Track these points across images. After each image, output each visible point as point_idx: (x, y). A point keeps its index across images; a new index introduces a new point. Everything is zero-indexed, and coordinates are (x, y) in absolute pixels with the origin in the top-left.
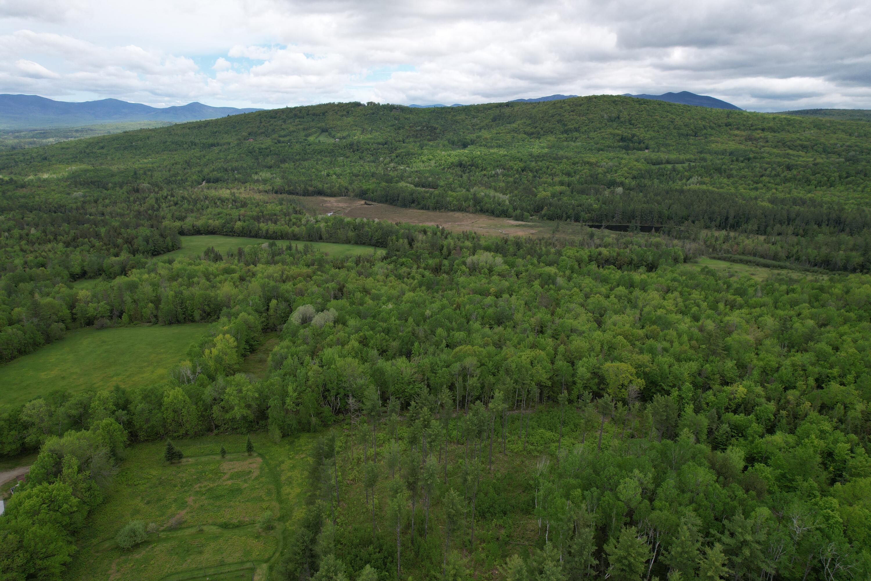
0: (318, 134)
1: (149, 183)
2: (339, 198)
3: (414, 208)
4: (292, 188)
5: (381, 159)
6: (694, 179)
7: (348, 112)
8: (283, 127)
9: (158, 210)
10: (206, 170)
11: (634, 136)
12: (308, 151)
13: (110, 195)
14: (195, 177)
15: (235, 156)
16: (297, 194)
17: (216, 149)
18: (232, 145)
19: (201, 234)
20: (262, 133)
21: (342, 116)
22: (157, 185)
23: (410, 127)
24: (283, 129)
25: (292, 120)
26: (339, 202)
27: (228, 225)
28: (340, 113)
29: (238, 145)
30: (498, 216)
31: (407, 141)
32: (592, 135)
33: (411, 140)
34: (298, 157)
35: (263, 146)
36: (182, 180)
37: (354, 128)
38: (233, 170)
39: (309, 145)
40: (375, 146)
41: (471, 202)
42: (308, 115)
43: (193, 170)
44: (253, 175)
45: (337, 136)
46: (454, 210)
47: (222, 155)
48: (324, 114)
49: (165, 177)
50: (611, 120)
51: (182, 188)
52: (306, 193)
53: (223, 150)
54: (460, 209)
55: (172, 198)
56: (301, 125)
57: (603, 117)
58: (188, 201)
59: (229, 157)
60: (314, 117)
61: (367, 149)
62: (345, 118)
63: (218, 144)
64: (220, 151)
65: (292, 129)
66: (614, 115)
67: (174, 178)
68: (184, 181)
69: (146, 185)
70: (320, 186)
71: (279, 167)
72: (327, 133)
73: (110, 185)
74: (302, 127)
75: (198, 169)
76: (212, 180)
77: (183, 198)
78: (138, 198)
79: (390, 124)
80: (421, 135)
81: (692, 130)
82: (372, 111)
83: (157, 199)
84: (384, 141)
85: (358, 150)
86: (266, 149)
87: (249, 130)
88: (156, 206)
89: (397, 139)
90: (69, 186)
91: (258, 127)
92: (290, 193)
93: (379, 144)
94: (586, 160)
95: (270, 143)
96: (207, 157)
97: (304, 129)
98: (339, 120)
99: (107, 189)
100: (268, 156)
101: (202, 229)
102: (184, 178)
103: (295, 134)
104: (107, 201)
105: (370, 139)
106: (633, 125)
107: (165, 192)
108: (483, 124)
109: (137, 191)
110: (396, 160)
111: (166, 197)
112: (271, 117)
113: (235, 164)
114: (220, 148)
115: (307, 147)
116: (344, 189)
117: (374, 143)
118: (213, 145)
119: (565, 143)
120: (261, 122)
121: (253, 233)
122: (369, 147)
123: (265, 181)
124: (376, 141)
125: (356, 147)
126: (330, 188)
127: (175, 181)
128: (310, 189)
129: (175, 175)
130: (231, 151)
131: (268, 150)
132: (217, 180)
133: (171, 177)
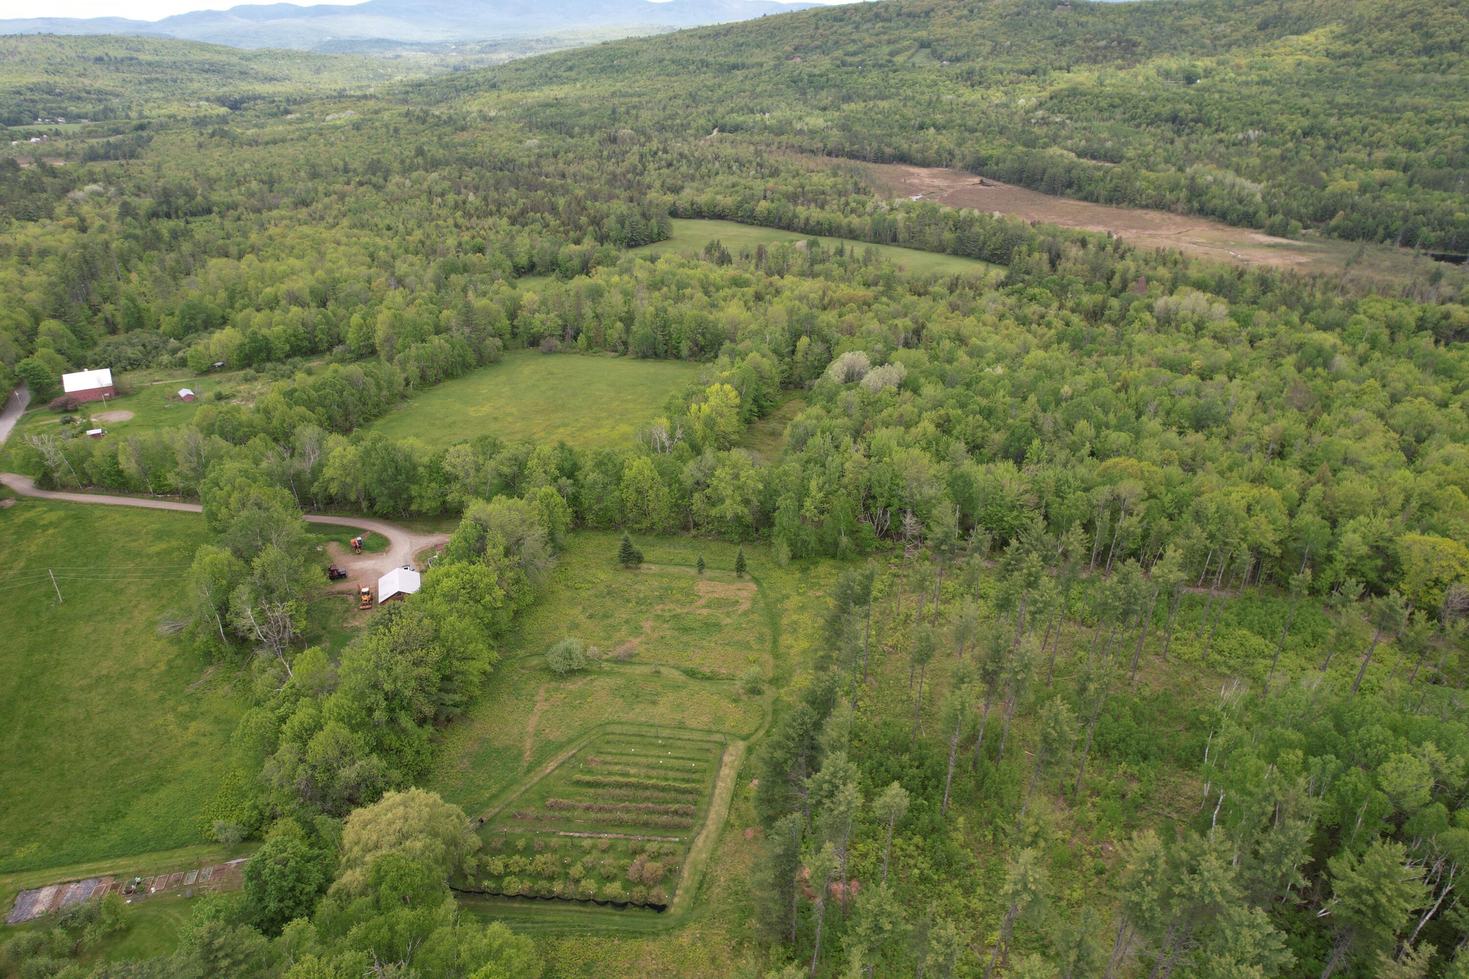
0: (912, 51)
1: (632, 129)
2: (936, 170)
3: (1069, 197)
4: (856, 146)
7: (971, 11)
8: (854, 37)
9: (642, 174)
10: (720, 110)
12: (892, 82)
13: (576, 145)
14: (702, 121)
15: (769, 88)
16: (864, 158)
17: (739, 74)
18: (765, 67)
19: (703, 217)
20: (817, 47)
21: (960, 18)
22: (644, 133)
23: (1085, 41)
24: (854, 41)
25: (869, 25)
26: (934, 176)
27: (746, 206)
28: (957, 13)
29: (776, 67)
30: (1233, 224)
31: (1076, 66)
33: (1085, 65)
34: (872, 93)
35: (816, 71)
36: (682, 125)
37: (980, 41)
38: (763, 112)
39: (895, 72)
40: (1013, 76)
41: (1183, 194)
42: (899, 15)
43: (701, 110)
44: (794, 122)
45: (945, 56)
46: (1147, 207)
47: (748, 85)
48: (927, 14)
49: (656, 119)
51: (680, 139)
52: (880, 158)
53: (750, 75)
54: (1159, 205)
55: (665, 155)
56: (884, 33)
58: (689, 161)
59: (758, 90)
60: (909, 20)
61: (998, 82)
62: (964, 22)
63: (743, 66)
64: (746, 77)
65: (868, 40)
67: (669, 122)
68: (685, 127)
69: (628, 131)
70: (905, 146)
71: (839, 109)
72: (928, 50)
73: (577, 129)
74: (886, 37)
75: (709, 107)
76: (728, 127)
77: (681, 155)
78: (614, 152)
79: (1047, 34)
80: (1105, 57)
82: (1015, 10)
83: (642, 156)
84: (1031, 68)
85: (980, 83)
86: (821, 76)
87: (796, 41)
88: (640, 167)
89: (1057, 64)
90: (521, 129)
91: (812, 37)
92: (852, 156)
93: (1021, 72)
95: (829, 66)
96: (724, 88)
97: (889, 42)
98: (954, 25)
99: (572, 137)
100: (822, 88)
101: (705, 209)
102: (685, 122)
103: (873, 50)
104: (571, 155)
105: (1006, 62)
107: (655, 145)
108: (1235, 36)
109: (613, 140)
110: (1050, 103)
111: (656, 153)
112: (836, 19)
113: (767, 102)
114: (747, 72)
115: (891, 75)
116: (945, 155)
117: (1012, 70)
118: (735, 67)
120: (817, 28)
121: (785, 222)
122: (1000, 77)
123: (813, 133)
124: (1016, 68)
125: (976, 78)
126: (922, 151)
127: (671, 127)
128: (888, 150)
129: (672, 117)
130: (763, 78)
131: (824, 79)
132: (736, 129)
133: (665, 119)
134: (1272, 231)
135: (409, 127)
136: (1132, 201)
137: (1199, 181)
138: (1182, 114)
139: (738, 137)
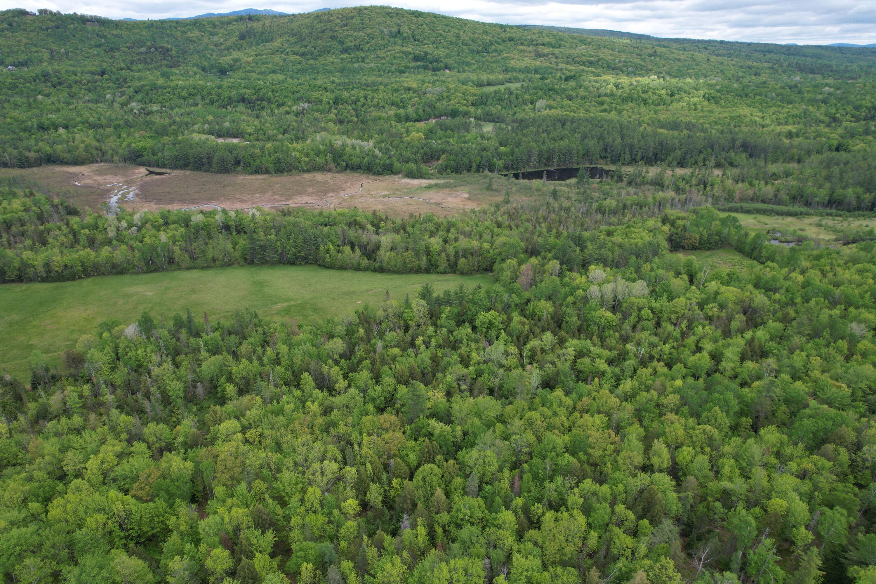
2: (95, 166)
3: (238, 173)
5: (108, 96)
6: (540, 104)
7: (11, 25)
11: (426, 54)
16: (7, 165)
23: (129, 48)
26: (100, 173)
30: (378, 173)
31: (134, 68)
32: (381, 53)
40: (88, 77)
41: (329, 157)
46: (308, 171)
50: (393, 35)
52: (25, 163)
57: (382, 32)
61: (76, 82)
66: (395, 29)
80: (152, 59)
81: (480, 45)
84: (99, 69)
85: (60, 84)
93: (92, 73)
94: (406, 85)
106: (418, 40)
110: (139, 96)
116: (95, 152)
117: (83, 72)
119: (356, 65)
122: (77, 78)
124: (85, 70)
125: (55, 80)
126: (69, 152)
128: (32, 155)
134: (411, 175)
136: (296, 168)
137: (335, 146)
138: (246, 96)
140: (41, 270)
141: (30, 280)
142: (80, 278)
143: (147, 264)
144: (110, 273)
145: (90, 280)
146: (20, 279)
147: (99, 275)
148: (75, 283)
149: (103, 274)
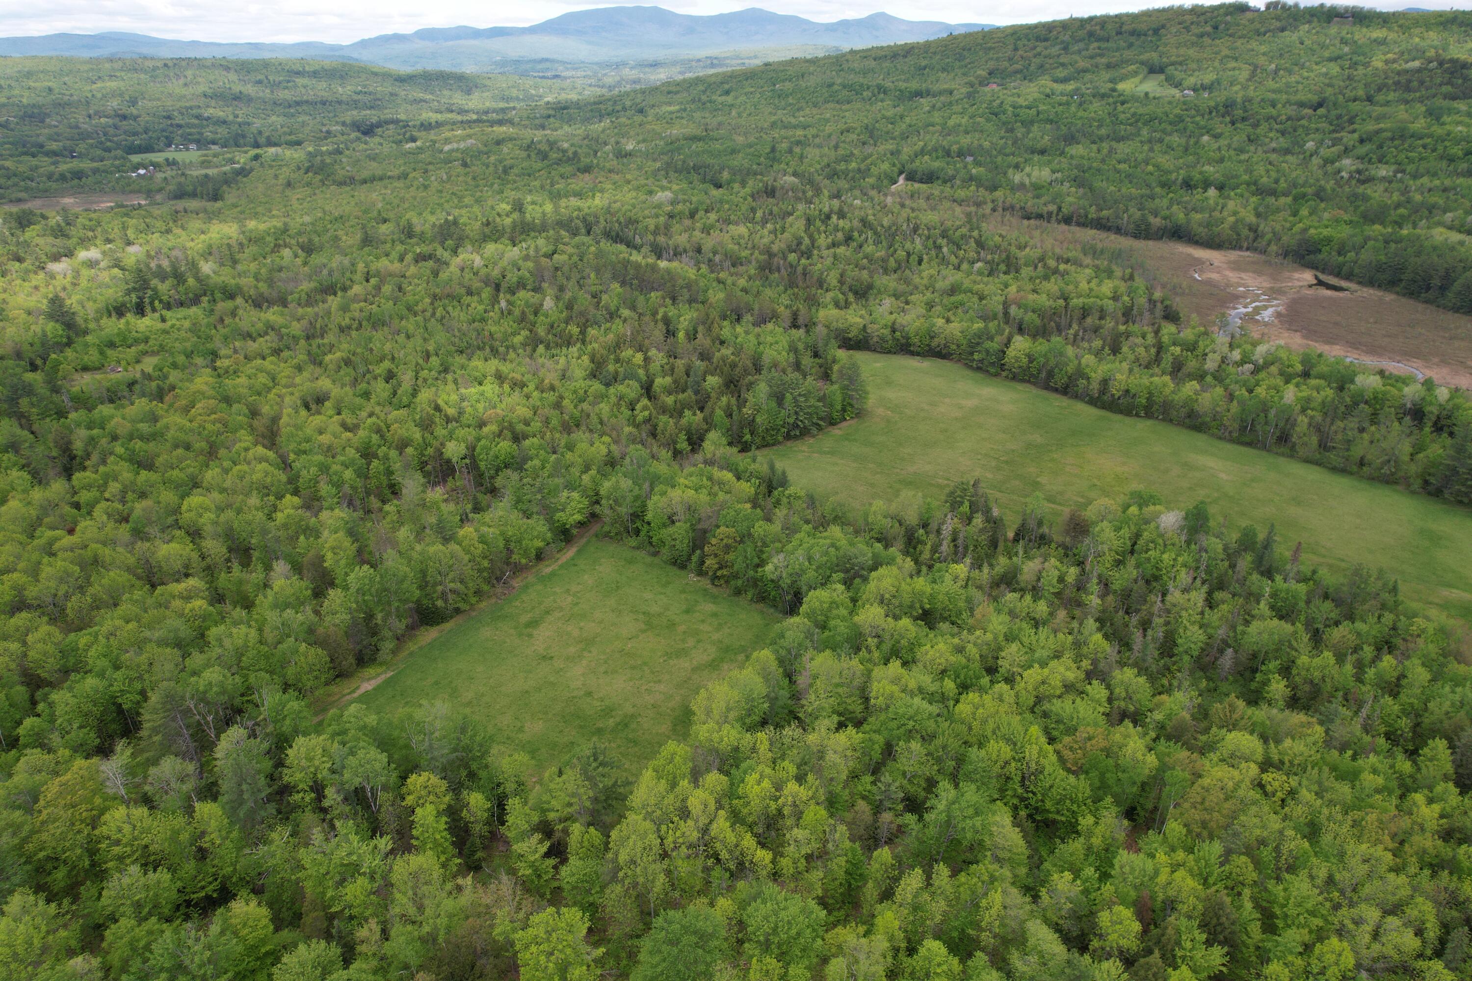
0: (1141, 76)
1: (795, 174)
2: (1234, 255)
4: (1105, 213)
5: (1310, 145)
7: (1216, 28)
8: (1064, 59)
9: (808, 254)
10: (907, 151)
12: (1122, 117)
13: (721, 202)
14: (885, 166)
15: (964, 121)
16: (1118, 230)
17: (925, 103)
18: (957, 95)
19: (913, 354)
20: (1017, 72)
21: (1201, 36)
22: (811, 182)
24: (1063, 65)
25: (1081, 45)
26: (1237, 266)
27: (988, 344)
28: (1195, 30)
29: (969, 95)
31: (1380, 98)
33: (1392, 96)
34: (1103, 131)
35: (1021, 101)
36: (859, 170)
37: (1233, 64)
38: (961, 154)
39: (1123, 103)
40: (1291, 111)
42: (1119, 33)
43: (881, 148)
44: (1011, 171)
45: (1186, 84)
47: (937, 117)
48: (1156, 31)
49: (826, 160)
51: (857, 192)
52: (1142, 232)
53: (939, 105)
55: (841, 223)
56: (1102, 55)
58: (876, 233)
59: (951, 123)
60: (1132, 39)
61: (1269, 118)
62: (1207, 40)
63: (929, 93)
64: (934, 106)
65: (1082, 64)
67: (843, 166)
68: (864, 173)
69: (790, 178)
70: (1180, 217)
71: (1062, 153)
72: (1162, 77)
73: (726, 175)
74: (1104, 60)
75: (890, 146)
76: (918, 176)
77: (864, 221)
78: (771, 213)
79: (1327, 54)
80: (1423, 83)
82: (1278, 24)
83: (809, 221)
84: (1315, 99)
85: (1244, 119)
86: (1029, 107)
87: (991, 65)
88: (807, 241)
89: (1350, 94)
90: (655, 173)
91: (1010, 59)
92: (1101, 225)
93: (1301, 105)
95: (1036, 95)
96: (907, 120)
97: (1109, 66)
98: (1193, 44)
99: (718, 186)
100: (1032, 122)
101: (916, 340)
102: (863, 167)
103: (1088, 76)
104: (713, 216)
105: (1274, 91)
107: (826, 204)
109: (771, 192)
110: (1362, 150)
111: (828, 217)
112: (1038, 39)
113: (965, 141)
114: (934, 100)
115: (1120, 108)
116: (1245, 232)
117: (1288, 102)
118: (919, 94)
120: (1016, 49)
122: (1274, 112)
123: (1038, 188)
124: (1293, 98)
125: (1239, 113)
126: (1208, 225)
127: (846, 173)
128: (1154, 220)
129: (846, 159)
130: (955, 108)
131: (1033, 112)
132: (929, 178)
133: (838, 161)
135: (525, 164)
139: (936, 190)
140: (1095, 386)
141: (1076, 397)
142: (1137, 415)
143: (1243, 429)
144: (1181, 424)
145: (1149, 422)
146: (1065, 390)
147: (1163, 420)
148: (1128, 420)
149: (1171, 421)
